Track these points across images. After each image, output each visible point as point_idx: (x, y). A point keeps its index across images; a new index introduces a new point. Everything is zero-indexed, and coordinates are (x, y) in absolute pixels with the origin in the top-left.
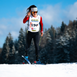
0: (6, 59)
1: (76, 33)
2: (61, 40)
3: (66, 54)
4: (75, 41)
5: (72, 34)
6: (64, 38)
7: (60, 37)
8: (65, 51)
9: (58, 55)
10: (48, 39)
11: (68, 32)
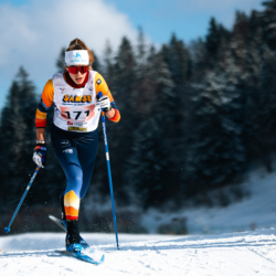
0: (12, 165)
1: (263, 59)
2: (209, 85)
3: (231, 135)
4: (260, 85)
5: (247, 63)
6: (218, 79)
7: (204, 74)
8: (225, 125)
9: (201, 140)
10: (162, 86)
11: (234, 54)
